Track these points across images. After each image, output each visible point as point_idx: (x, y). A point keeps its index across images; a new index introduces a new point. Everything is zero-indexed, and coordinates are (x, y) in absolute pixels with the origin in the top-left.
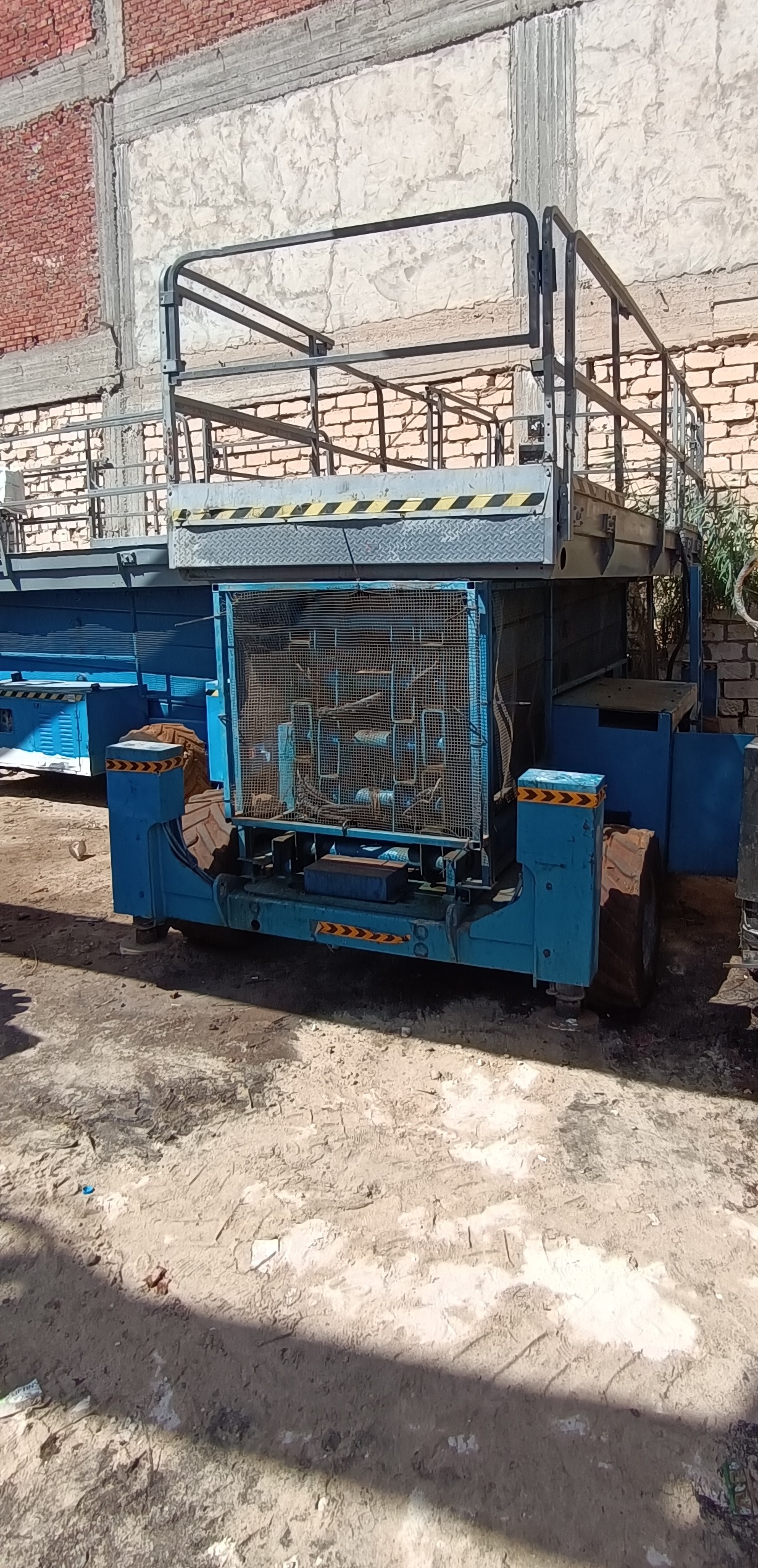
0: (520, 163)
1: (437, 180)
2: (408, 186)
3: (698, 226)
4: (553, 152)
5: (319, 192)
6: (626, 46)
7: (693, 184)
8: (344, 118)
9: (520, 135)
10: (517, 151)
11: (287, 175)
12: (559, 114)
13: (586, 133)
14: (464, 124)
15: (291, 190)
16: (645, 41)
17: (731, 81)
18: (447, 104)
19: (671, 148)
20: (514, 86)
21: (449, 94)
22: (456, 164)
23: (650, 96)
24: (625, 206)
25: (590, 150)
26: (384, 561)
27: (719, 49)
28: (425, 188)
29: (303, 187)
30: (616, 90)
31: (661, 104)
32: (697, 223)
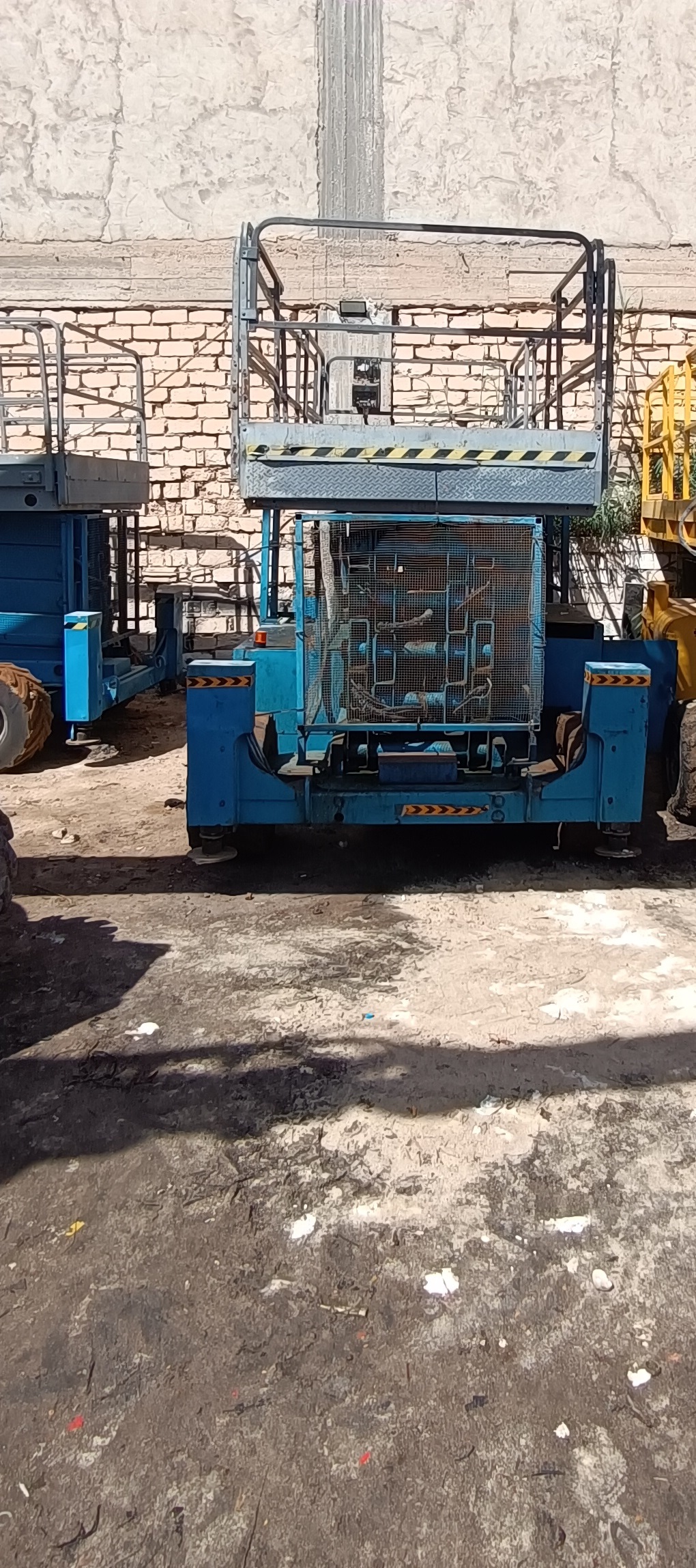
0: (327, 111)
1: (238, 108)
2: (205, 108)
3: (495, 202)
4: (360, 108)
5: (95, 91)
6: (430, 30)
7: (491, 165)
8: (129, 21)
9: (327, 85)
10: (324, 99)
11: (53, 63)
12: (366, 75)
13: (393, 98)
14: (268, 60)
15: (60, 82)
16: (448, 30)
17: (523, 85)
18: (249, 37)
19: (472, 130)
20: (321, 37)
21: (251, 28)
22: (259, 98)
23: (452, 80)
24: (430, 173)
25: (397, 114)
26: (460, 499)
27: (512, 56)
28: (224, 113)
29: (76, 82)
30: (421, 66)
31: (462, 89)
32: (495, 199)
